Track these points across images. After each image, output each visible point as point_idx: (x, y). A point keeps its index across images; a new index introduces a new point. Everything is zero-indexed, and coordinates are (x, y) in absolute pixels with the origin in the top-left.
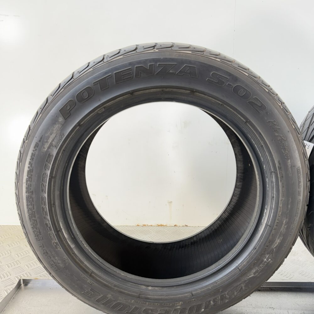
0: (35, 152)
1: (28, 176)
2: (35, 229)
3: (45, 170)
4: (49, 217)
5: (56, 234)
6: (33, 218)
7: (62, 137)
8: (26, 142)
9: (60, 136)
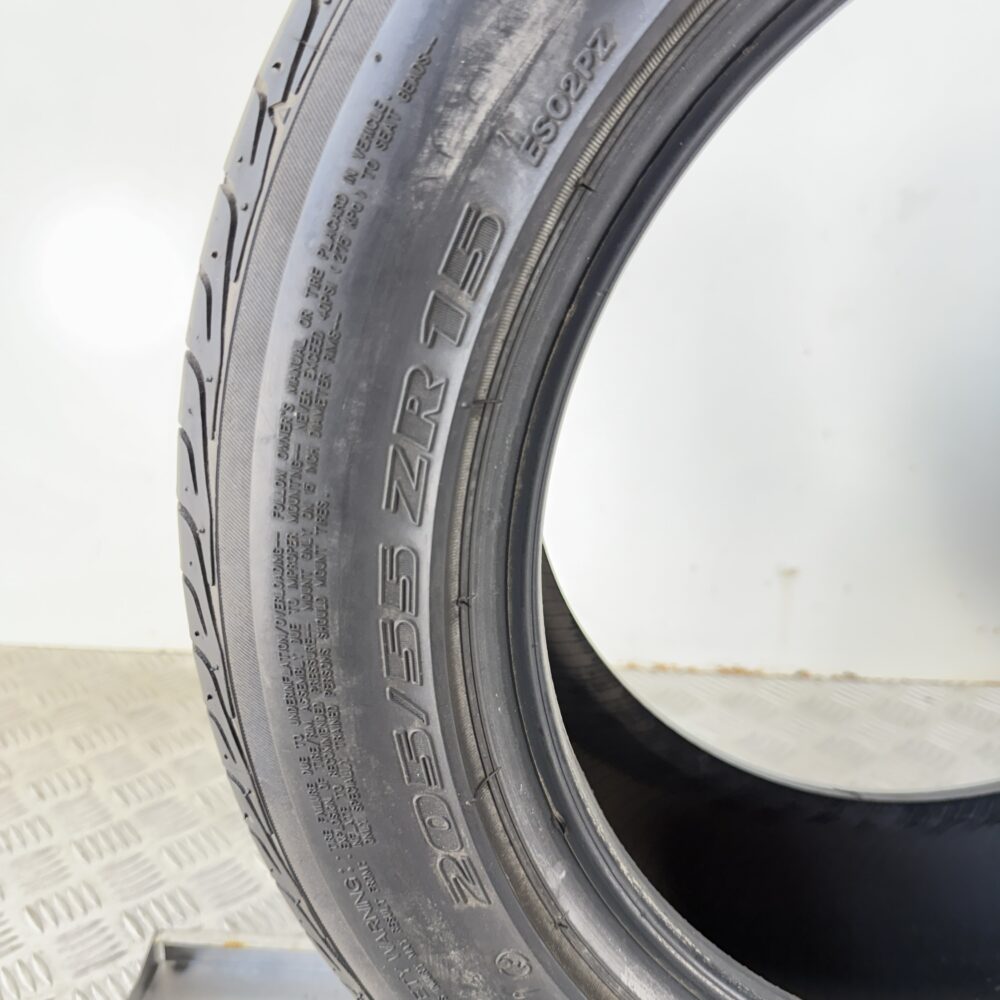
0: (362, 184)
1: (293, 386)
2: (324, 772)
3: (432, 345)
4: (427, 696)
5: (464, 810)
6: (317, 699)
7: (593, 57)
8: (279, 112)
9: (575, 49)
